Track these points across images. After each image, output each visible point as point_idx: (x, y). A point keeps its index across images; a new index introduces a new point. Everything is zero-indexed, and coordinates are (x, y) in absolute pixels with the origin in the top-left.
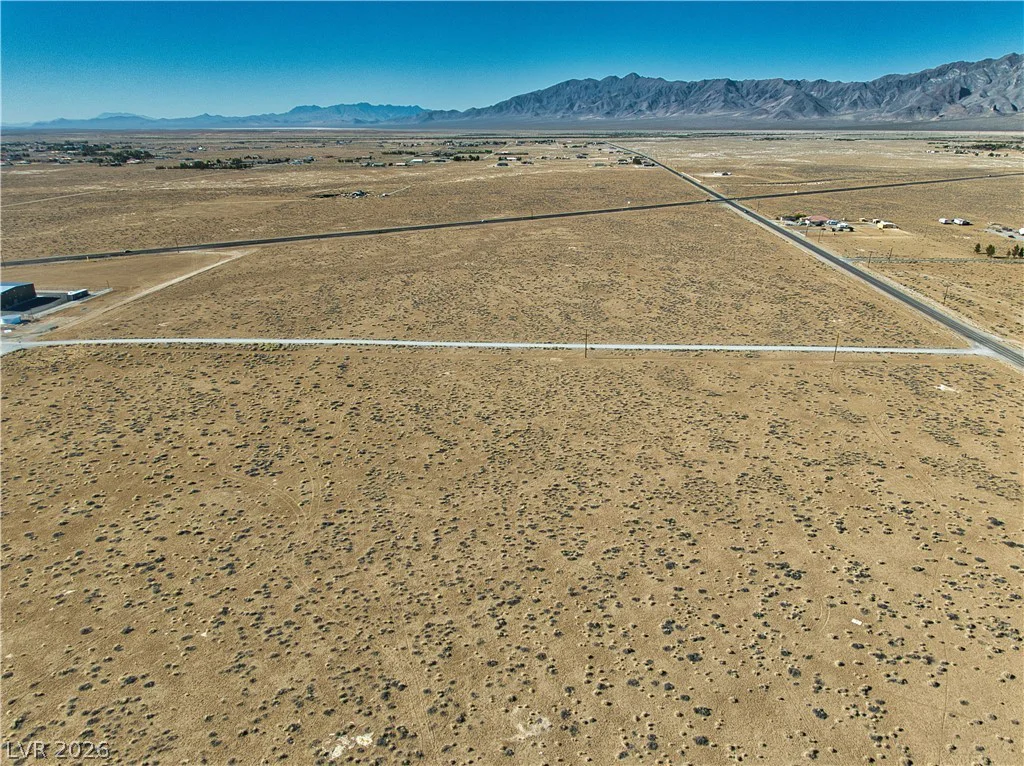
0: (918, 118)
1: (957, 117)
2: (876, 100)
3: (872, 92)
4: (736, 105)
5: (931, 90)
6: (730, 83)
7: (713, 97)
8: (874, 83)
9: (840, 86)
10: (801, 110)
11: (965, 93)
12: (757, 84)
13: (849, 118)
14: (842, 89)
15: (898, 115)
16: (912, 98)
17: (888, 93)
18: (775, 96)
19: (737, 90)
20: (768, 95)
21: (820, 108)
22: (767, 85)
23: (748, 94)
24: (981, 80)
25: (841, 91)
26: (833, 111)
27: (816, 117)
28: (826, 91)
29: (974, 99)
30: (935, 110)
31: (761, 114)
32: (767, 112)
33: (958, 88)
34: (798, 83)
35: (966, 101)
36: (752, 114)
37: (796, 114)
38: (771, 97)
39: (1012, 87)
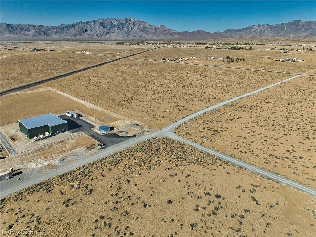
0: (77, 37)
1: (88, 37)
2: (62, 32)
3: (60, 29)
4: (14, 32)
5: (77, 29)
6: (8, 25)
7: (4, 30)
8: (58, 27)
9: (48, 28)
10: (40, 34)
11: (86, 30)
12: (19, 26)
13: (57, 37)
14: (49, 28)
15: (71, 36)
16: (73, 31)
17: (65, 30)
18: (27, 30)
19: (12, 27)
20: (24, 29)
21: (45, 33)
22: (23, 26)
23: (17, 29)
24: (89, 27)
25: (50, 29)
26: (50, 35)
27: (46, 37)
28: (44, 29)
29: (89, 32)
30: (81, 35)
31: (26, 36)
32: (28, 35)
33: (84, 29)
34: (33, 26)
35: (88, 33)
36: (23, 36)
37: (39, 36)
38: (26, 30)
39: (97, 29)
